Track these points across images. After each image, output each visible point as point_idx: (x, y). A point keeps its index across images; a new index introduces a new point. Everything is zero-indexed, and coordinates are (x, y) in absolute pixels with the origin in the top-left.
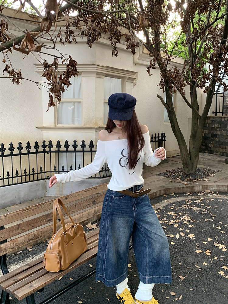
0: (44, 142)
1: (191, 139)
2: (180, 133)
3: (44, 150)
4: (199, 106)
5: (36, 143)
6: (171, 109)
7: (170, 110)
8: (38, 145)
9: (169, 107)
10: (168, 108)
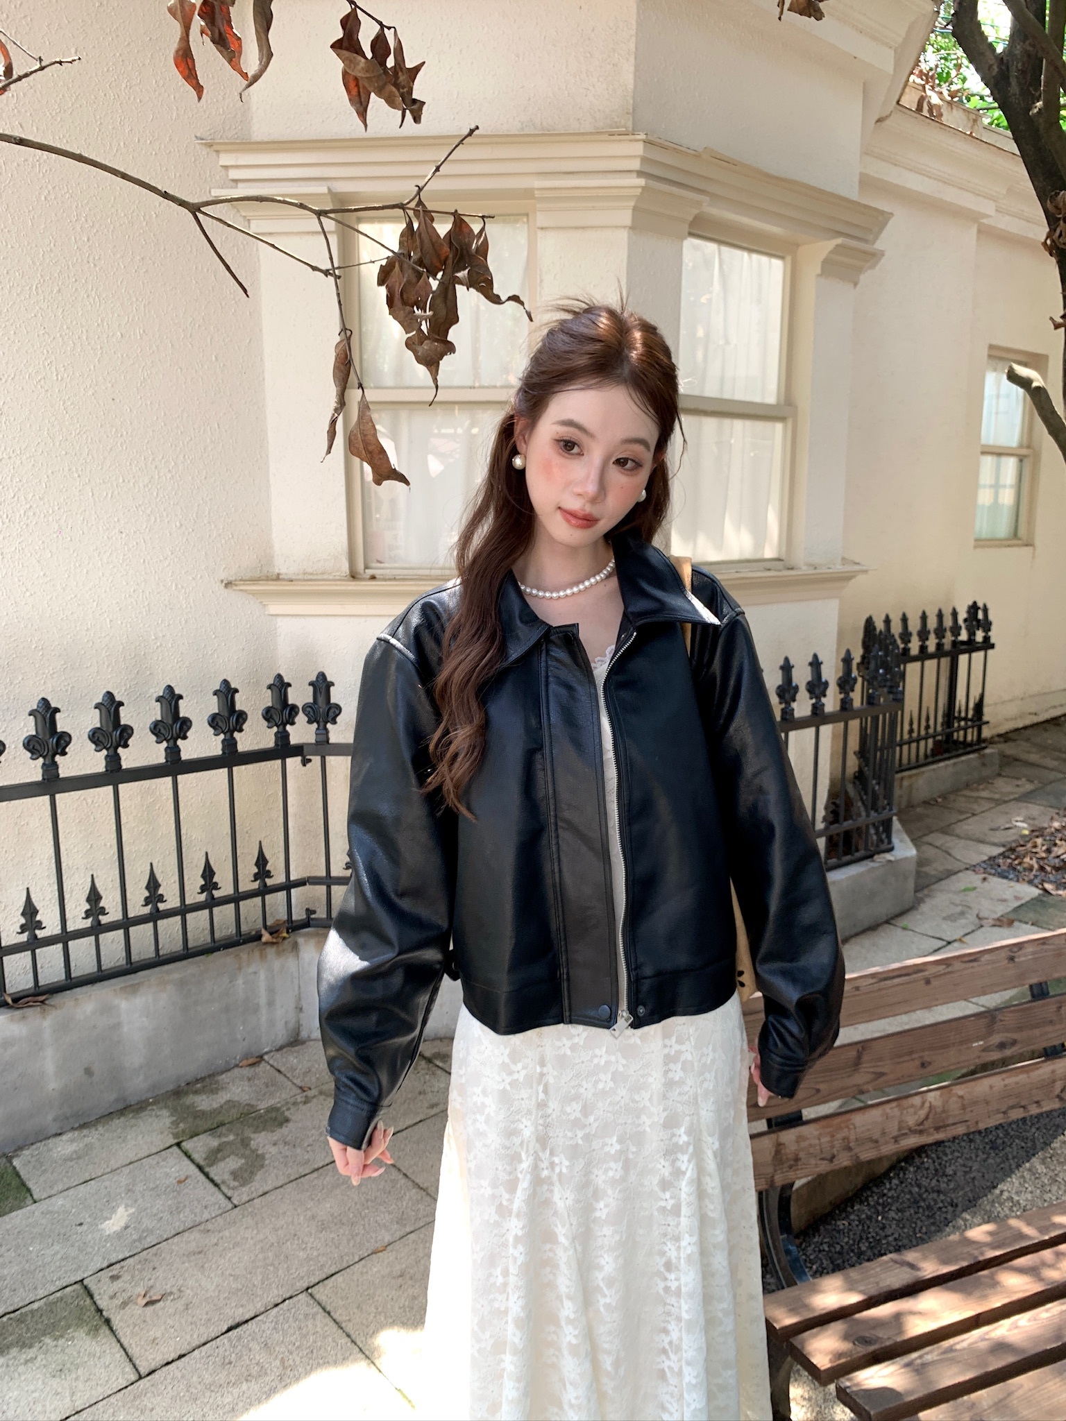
0: (280, 686)
3: (283, 737)
5: (227, 693)
8: (238, 707)
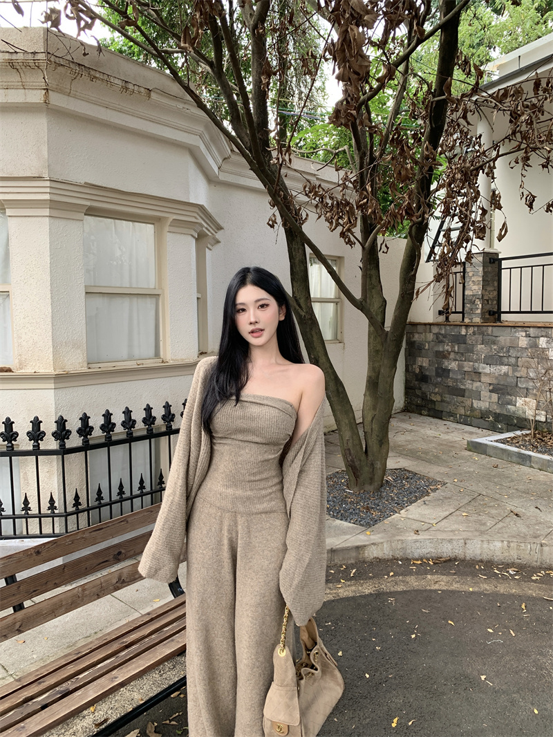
1: (367, 394)
2: (333, 377)
4: (386, 301)
6: (307, 312)
7: (303, 314)
9: (299, 305)
10: (297, 308)
